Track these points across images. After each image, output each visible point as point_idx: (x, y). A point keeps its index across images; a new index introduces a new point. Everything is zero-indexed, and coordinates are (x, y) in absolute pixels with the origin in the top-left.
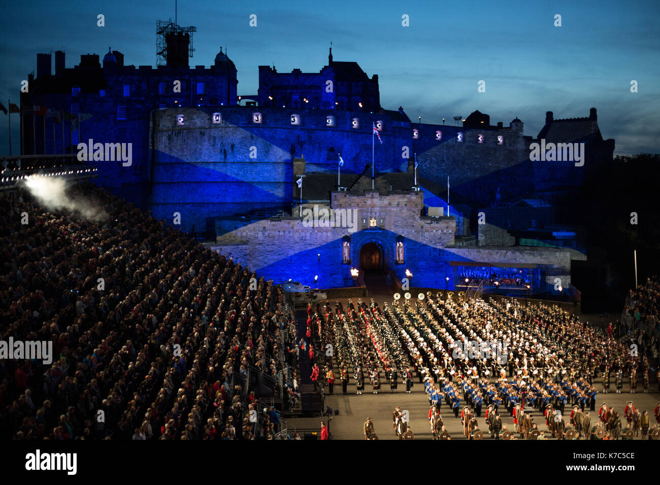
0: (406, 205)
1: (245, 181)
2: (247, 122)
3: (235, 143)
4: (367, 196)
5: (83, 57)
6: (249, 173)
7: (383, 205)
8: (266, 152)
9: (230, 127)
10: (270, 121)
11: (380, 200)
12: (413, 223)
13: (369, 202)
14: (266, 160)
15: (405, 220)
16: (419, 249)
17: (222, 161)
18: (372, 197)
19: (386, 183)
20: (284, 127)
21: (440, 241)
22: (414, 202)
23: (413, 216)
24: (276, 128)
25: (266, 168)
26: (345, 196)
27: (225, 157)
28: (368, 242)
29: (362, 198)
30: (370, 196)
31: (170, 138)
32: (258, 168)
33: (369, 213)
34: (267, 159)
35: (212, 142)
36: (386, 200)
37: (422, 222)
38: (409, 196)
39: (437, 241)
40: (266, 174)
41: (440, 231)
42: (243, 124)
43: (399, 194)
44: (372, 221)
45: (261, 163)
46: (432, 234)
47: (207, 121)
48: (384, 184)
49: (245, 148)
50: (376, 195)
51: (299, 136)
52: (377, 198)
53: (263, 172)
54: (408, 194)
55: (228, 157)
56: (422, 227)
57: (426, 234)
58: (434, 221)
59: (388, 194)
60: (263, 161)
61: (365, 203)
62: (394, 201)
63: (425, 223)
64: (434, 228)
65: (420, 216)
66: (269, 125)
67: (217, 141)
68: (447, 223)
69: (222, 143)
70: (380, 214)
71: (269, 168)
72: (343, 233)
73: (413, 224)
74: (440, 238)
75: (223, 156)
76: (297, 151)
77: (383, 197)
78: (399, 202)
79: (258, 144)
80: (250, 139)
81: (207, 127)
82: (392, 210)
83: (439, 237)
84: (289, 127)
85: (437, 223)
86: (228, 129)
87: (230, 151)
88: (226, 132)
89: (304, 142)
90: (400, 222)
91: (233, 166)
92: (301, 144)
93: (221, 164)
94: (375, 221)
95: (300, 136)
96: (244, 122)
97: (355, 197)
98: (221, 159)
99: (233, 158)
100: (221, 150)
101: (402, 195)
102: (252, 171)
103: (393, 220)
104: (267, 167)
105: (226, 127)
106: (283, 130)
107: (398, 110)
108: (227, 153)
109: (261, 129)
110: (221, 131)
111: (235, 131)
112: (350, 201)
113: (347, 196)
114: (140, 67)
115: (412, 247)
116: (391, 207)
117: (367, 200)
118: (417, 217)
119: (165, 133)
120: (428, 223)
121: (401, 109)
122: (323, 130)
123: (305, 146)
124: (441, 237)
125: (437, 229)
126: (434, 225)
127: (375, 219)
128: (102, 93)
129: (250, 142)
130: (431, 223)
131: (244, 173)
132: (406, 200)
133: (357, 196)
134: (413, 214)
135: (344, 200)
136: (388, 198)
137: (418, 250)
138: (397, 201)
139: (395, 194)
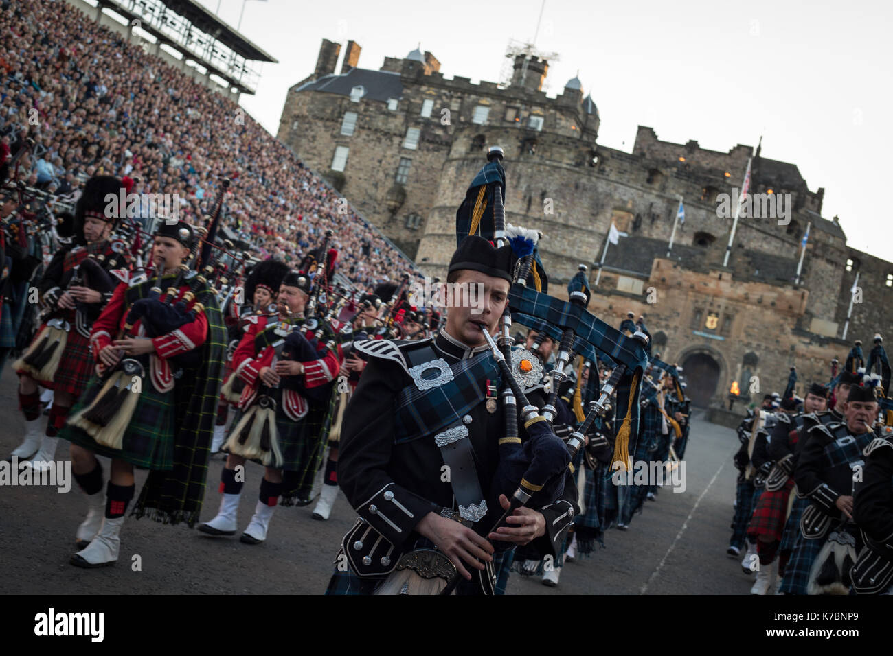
0: (773, 304)
1: (549, 249)
2: (573, 163)
3: (548, 190)
4: (712, 274)
5: (387, 60)
6: (559, 239)
7: (735, 296)
8: (593, 215)
9: (546, 165)
10: (611, 170)
11: (732, 286)
12: (778, 336)
13: (712, 285)
14: (590, 228)
15: (767, 328)
16: (779, 383)
17: (523, 212)
18: (720, 278)
19: (749, 263)
20: (630, 184)
21: (819, 377)
22: (787, 301)
23: (782, 325)
24: (618, 183)
25: (587, 239)
26: (675, 267)
27: (528, 209)
28: (697, 352)
29: (702, 277)
30: (717, 275)
31: (459, 170)
32: (575, 236)
33: (708, 304)
34: (592, 225)
35: (515, 183)
36: (741, 290)
37: (794, 340)
38: (780, 289)
39: (815, 376)
40: (584, 248)
41: (822, 362)
42: (568, 164)
43: (766, 283)
44: (710, 319)
45: (581, 229)
46: (808, 362)
47: (515, 150)
48: (746, 265)
49: (562, 200)
50: (727, 276)
51: (651, 205)
52: (727, 281)
53: (580, 244)
54: (782, 286)
55: (533, 207)
56: (793, 348)
57: (797, 361)
58: (816, 342)
59: (747, 280)
60: (584, 227)
61: (706, 285)
62: (756, 292)
63: (800, 341)
64: (813, 352)
65: (793, 327)
66: (608, 175)
67: (522, 180)
68: (836, 349)
69: (529, 186)
70: (727, 308)
71: (591, 240)
72: (658, 327)
73: (779, 339)
74: (820, 374)
75: (526, 206)
76: (643, 226)
77: (737, 283)
78: (762, 296)
79: (584, 199)
80: (573, 189)
81: (513, 159)
82: (749, 306)
83: (818, 370)
84: (640, 187)
85: (821, 345)
86: (542, 168)
87: (538, 200)
88: (539, 171)
89: (658, 216)
90: (756, 330)
91: (537, 223)
92: (654, 218)
93: (518, 217)
94: (716, 319)
95: (654, 205)
96: (569, 162)
97: (690, 273)
98: (521, 209)
99: (539, 211)
100: (525, 197)
101: (770, 287)
102: (564, 238)
103: (745, 324)
104: (588, 237)
105: (540, 164)
106: (627, 188)
107: (831, 219)
108: (533, 202)
109: (594, 179)
110: (532, 168)
111: (552, 172)
112: (681, 276)
113: (679, 268)
114: (456, 78)
115: (767, 376)
116: (748, 303)
117: (710, 282)
118: (788, 329)
119: (455, 163)
120: (804, 343)
121: (836, 219)
122: (692, 205)
123: (659, 222)
124: (822, 370)
125: (817, 356)
126: (815, 348)
127: (717, 315)
128: (393, 105)
129: (572, 194)
130: (810, 344)
131: (551, 238)
132: (774, 295)
133: (695, 271)
134: (782, 321)
135: (672, 273)
136: (746, 285)
137: (778, 385)
138: (760, 293)
139: (760, 282)
